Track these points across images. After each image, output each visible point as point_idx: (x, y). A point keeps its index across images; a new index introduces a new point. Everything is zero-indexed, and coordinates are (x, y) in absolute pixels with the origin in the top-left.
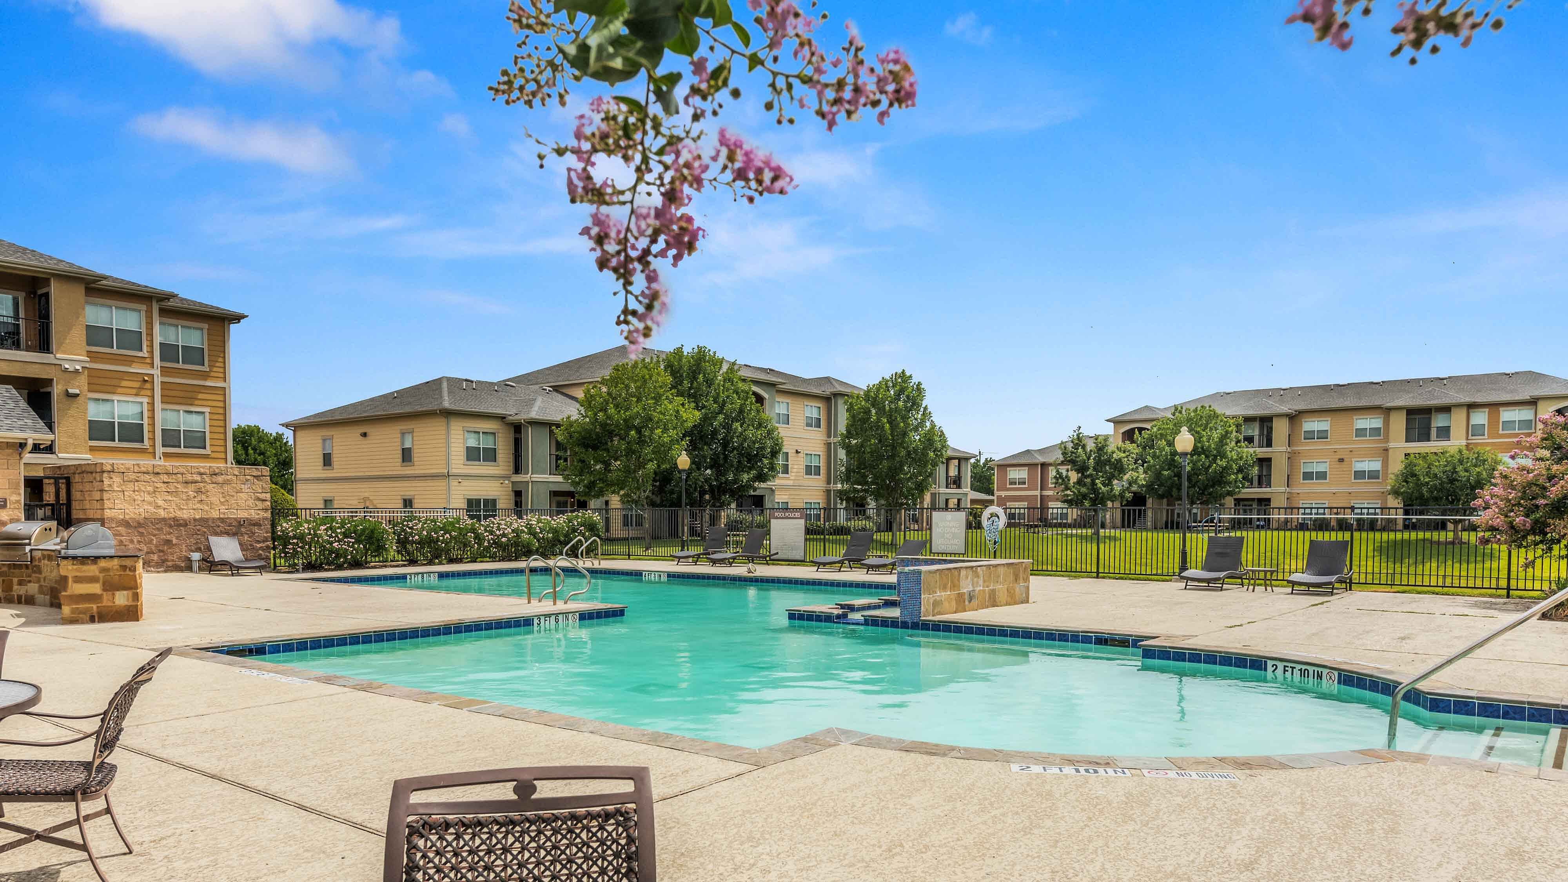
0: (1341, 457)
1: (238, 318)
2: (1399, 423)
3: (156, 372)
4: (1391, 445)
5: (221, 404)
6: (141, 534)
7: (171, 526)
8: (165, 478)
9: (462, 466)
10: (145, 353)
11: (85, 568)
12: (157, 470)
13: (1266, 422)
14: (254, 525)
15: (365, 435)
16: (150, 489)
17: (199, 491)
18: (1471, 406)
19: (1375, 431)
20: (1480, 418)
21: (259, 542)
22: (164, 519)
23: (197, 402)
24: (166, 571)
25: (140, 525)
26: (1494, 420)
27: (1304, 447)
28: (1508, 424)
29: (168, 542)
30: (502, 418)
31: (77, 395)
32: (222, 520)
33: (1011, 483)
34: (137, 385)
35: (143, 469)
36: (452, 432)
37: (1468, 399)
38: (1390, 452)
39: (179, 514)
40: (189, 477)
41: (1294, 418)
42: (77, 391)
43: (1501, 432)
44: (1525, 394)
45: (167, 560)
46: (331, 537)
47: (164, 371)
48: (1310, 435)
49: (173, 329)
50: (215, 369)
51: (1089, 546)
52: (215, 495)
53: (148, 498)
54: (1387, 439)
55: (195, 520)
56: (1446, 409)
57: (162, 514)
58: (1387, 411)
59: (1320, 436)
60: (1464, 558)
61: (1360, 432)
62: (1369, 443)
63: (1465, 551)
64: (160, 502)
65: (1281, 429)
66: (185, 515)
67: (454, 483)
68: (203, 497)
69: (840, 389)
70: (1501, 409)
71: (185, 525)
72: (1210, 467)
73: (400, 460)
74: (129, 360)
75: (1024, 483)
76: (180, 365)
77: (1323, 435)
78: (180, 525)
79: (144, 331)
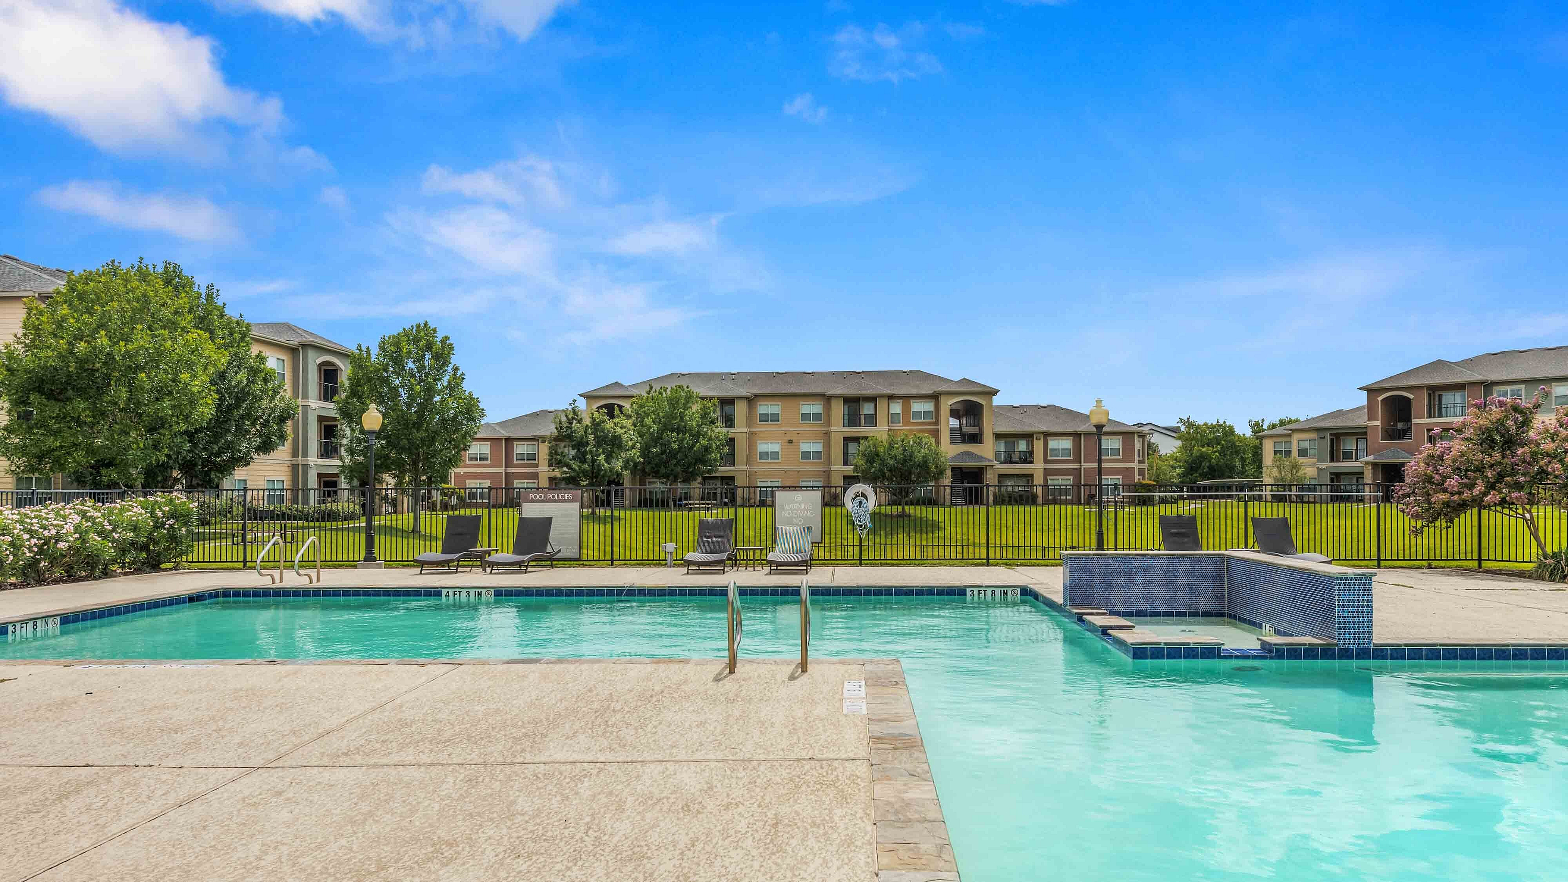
0: (791, 439)
2: (838, 410)
4: (833, 429)
13: (727, 402)
18: (891, 397)
19: (817, 417)
20: (896, 408)
26: (906, 409)
27: (761, 428)
28: (917, 414)
33: (471, 459)
37: (889, 391)
38: (833, 435)
41: (751, 400)
43: (912, 421)
44: (927, 390)
48: (764, 418)
51: (596, 526)
54: (828, 423)
56: (873, 399)
58: (827, 399)
59: (773, 419)
60: (918, 529)
61: (805, 417)
62: (812, 427)
63: (912, 524)
65: (740, 410)
69: (310, 339)
70: (912, 401)
72: (693, 446)
75: (486, 459)
77: (775, 418)
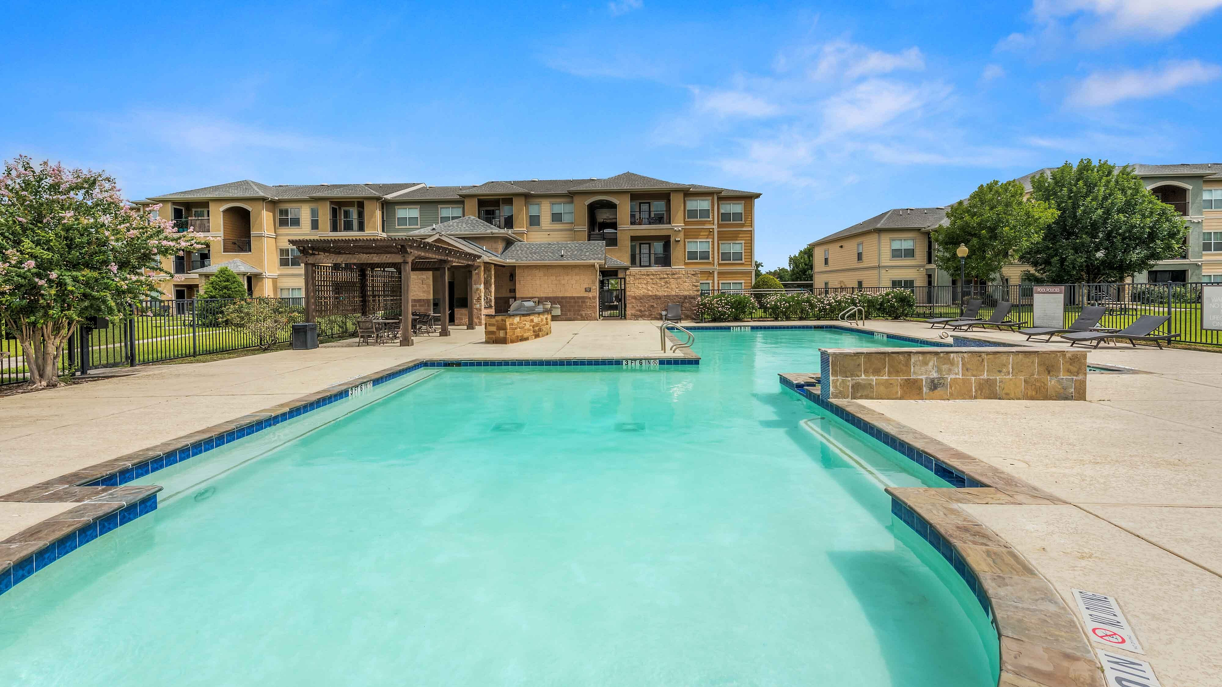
1: (758, 196)
3: (715, 227)
5: (750, 238)
6: (641, 302)
7: (654, 299)
8: (652, 277)
9: (889, 261)
10: (711, 219)
11: (491, 320)
12: (648, 273)
14: (692, 298)
15: (841, 247)
16: (645, 282)
17: (666, 282)
21: (694, 307)
22: (651, 296)
23: (739, 239)
24: (651, 320)
25: (641, 298)
29: (652, 306)
30: (918, 230)
31: (679, 241)
32: (677, 296)
34: (707, 233)
35: (642, 273)
36: (882, 241)
39: (657, 293)
40: (662, 276)
42: (679, 239)
45: (652, 315)
46: (719, 304)
47: (719, 226)
49: (729, 205)
50: (747, 222)
52: (673, 283)
53: (644, 286)
55: (665, 296)
57: (650, 293)
64: (649, 288)
66: (660, 294)
67: (883, 271)
68: (668, 285)
71: (660, 298)
73: (857, 260)
74: (704, 223)
76: (732, 222)
78: (658, 298)
79: (710, 209)
